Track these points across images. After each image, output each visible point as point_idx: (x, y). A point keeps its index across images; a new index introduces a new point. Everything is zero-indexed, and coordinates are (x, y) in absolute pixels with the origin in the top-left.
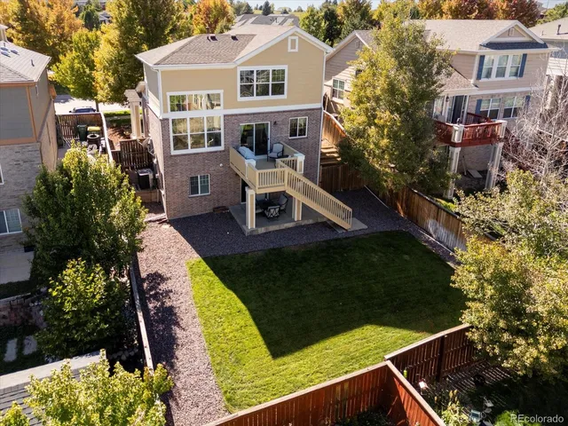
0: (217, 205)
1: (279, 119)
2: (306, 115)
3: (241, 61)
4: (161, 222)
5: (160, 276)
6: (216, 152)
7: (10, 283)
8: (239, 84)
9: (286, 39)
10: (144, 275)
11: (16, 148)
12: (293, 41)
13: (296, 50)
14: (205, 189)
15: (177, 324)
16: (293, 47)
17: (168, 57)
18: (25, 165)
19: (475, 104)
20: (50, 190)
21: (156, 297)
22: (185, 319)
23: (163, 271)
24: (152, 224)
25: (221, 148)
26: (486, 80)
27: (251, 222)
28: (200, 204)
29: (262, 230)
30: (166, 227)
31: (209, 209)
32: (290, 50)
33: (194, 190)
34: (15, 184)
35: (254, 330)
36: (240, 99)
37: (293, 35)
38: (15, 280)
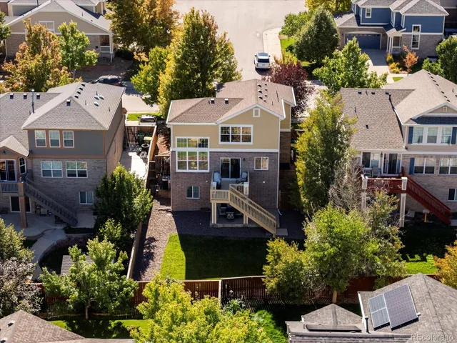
0: (203, 206)
1: (247, 157)
2: (266, 156)
3: (223, 121)
4: (168, 211)
5: (154, 239)
6: (203, 173)
7: (85, 228)
8: (220, 134)
9: (252, 109)
10: (147, 237)
11: (95, 161)
12: (257, 112)
13: (259, 116)
14: (196, 195)
15: (152, 260)
16: (257, 114)
17: (178, 117)
18: (98, 170)
19: (409, 161)
20: (106, 186)
21: (148, 248)
22: (157, 258)
23: (157, 237)
24: (162, 212)
25: (208, 171)
26: (417, 144)
27: (214, 220)
28: (192, 205)
29: (220, 226)
30: (170, 214)
31: (198, 208)
32: (254, 116)
33: (189, 195)
34: (93, 179)
35: (184, 267)
36: (220, 143)
37: (257, 107)
38: (87, 227)
